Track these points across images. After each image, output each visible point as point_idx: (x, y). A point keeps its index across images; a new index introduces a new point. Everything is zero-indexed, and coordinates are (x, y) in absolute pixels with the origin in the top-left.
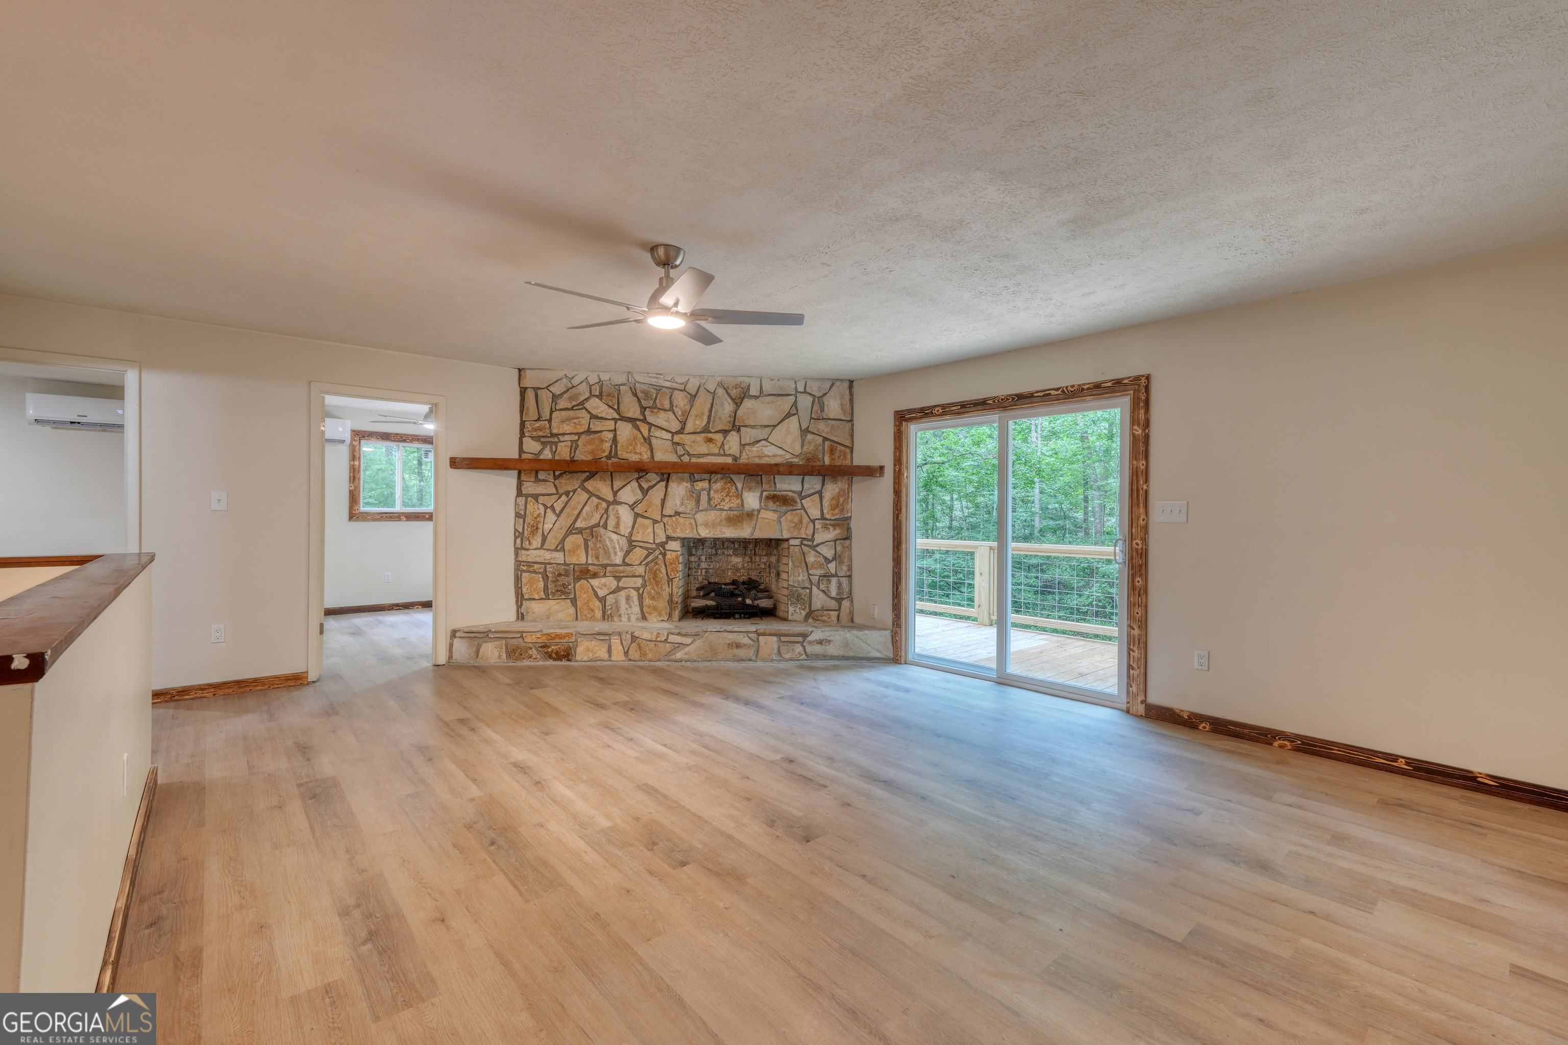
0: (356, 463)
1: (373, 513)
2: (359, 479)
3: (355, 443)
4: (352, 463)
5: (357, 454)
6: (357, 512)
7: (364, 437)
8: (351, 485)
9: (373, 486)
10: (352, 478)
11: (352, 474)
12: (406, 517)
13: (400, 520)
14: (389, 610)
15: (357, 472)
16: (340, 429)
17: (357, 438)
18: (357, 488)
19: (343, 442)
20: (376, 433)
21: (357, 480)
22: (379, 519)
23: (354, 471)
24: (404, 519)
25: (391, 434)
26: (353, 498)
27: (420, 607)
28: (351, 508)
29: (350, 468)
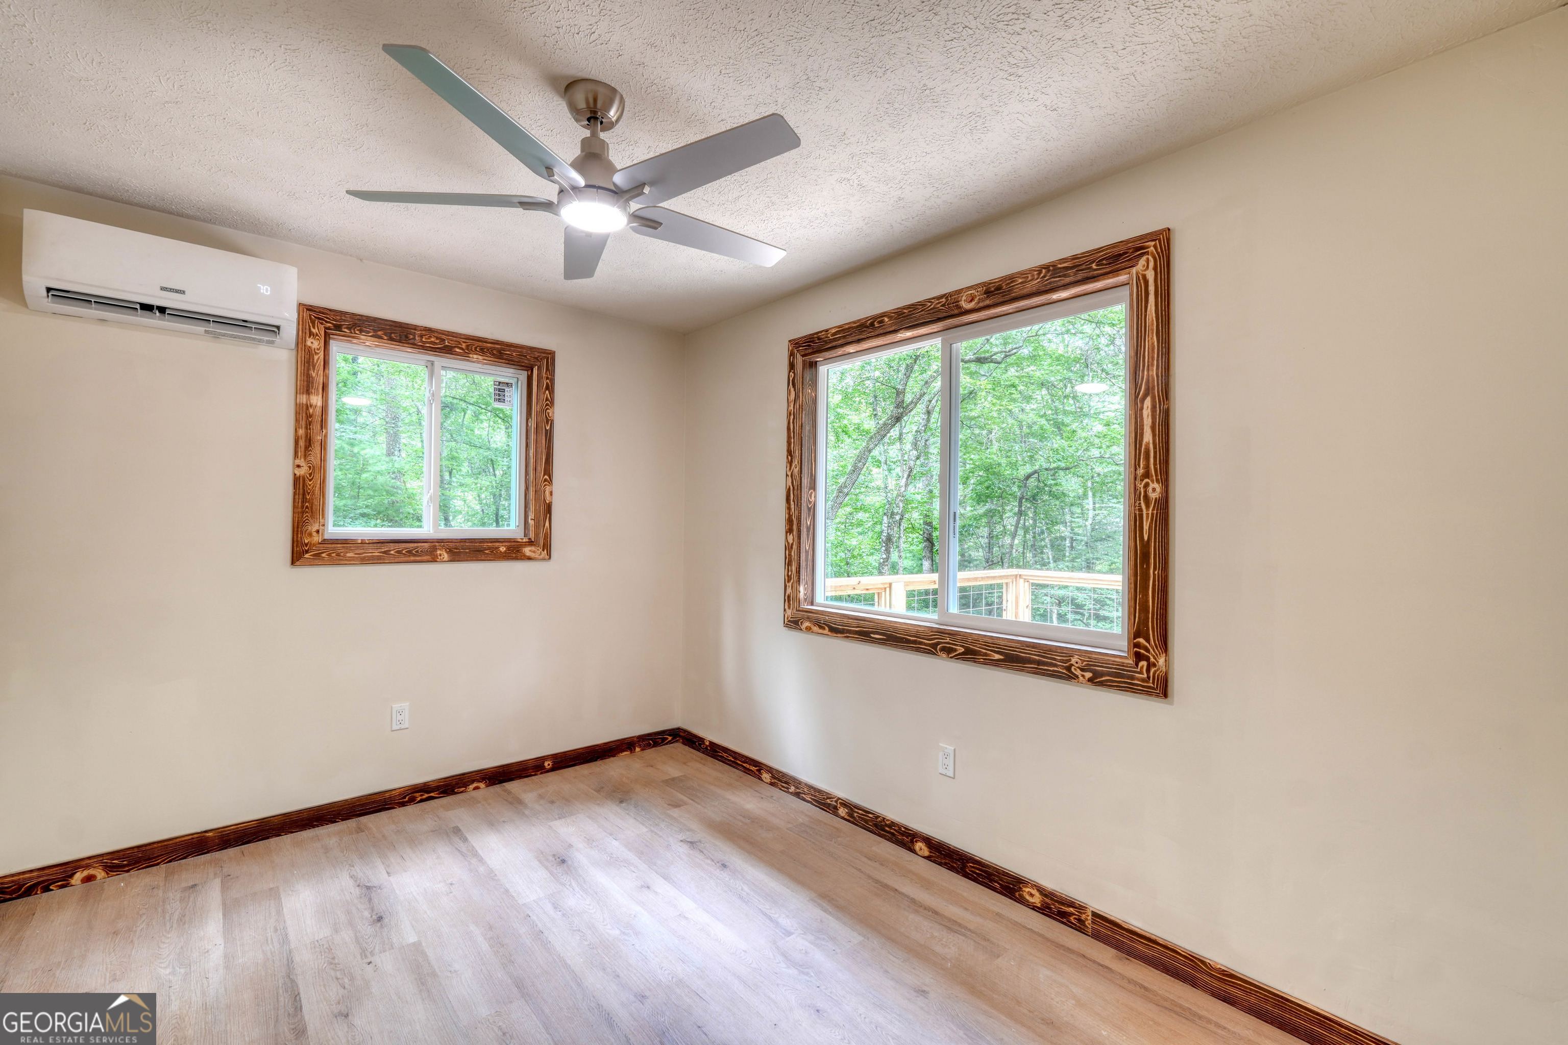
0: (316, 400)
1: (363, 542)
2: (323, 446)
3: (314, 344)
4: (303, 399)
5: (317, 375)
6: (316, 539)
7: (338, 328)
8: (301, 462)
9: (371, 492)
10: (302, 443)
11: (301, 432)
12: (450, 551)
13: (434, 560)
14: (403, 804)
15: (316, 426)
16: (265, 290)
17: (319, 330)
18: (318, 470)
19: (275, 329)
20: (375, 320)
21: (316, 449)
22: (379, 558)
23: (308, 425)
24: (446, 556)
25: (415, 327)
26: (304, 500)
27: (482, 785)
28: (298, 528)
29: (297, 413)
